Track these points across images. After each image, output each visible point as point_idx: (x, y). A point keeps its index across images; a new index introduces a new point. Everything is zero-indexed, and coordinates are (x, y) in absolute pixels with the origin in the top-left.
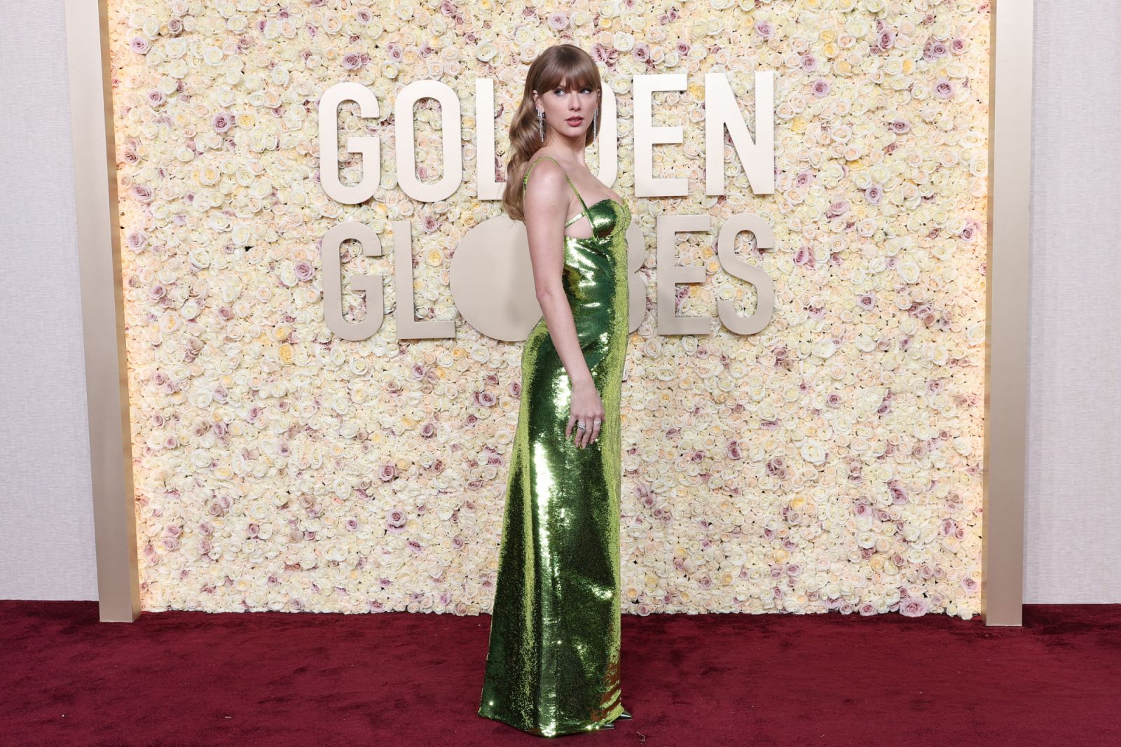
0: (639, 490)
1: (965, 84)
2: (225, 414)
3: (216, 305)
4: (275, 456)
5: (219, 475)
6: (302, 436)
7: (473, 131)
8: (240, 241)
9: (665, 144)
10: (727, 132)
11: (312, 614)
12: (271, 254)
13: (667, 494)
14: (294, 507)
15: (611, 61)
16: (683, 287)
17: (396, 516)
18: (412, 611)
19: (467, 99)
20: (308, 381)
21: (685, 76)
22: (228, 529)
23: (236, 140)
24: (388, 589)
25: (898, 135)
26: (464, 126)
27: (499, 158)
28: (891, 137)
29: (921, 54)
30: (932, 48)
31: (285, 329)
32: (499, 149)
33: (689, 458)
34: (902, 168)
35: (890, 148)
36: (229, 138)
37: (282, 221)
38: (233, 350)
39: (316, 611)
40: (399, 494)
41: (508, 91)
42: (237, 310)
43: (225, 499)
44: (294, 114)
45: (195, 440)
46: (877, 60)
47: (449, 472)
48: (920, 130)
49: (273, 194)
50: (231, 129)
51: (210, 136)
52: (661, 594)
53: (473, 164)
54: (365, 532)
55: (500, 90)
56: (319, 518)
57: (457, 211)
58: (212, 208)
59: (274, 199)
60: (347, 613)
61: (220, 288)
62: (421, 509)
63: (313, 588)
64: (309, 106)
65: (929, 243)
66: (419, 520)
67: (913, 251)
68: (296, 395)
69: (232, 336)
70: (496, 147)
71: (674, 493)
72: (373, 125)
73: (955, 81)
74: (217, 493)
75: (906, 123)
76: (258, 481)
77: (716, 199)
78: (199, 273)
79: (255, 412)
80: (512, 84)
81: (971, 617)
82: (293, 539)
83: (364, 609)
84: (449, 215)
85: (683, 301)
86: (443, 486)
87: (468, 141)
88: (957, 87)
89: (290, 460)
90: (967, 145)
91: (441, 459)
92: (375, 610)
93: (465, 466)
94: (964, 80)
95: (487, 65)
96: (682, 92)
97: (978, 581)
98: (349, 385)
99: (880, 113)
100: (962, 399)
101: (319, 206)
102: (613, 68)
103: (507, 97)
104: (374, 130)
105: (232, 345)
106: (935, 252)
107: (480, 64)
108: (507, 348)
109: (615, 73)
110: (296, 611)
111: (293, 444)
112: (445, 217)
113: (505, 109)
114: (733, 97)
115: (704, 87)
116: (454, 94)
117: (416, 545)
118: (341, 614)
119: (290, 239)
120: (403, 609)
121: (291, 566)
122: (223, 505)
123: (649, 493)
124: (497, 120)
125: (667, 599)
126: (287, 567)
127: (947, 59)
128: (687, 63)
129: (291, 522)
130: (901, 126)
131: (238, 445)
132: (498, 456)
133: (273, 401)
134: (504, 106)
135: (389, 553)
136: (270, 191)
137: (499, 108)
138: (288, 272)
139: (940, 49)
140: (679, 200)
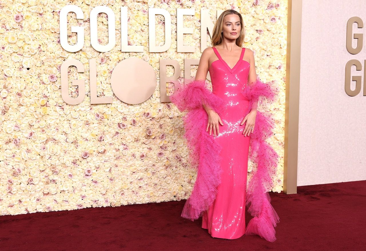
0: (177, 156)
1: (279, 19)
2: (19, 135)
3: (15, 91)
4: (40, 151)
5: (16, 160)
6: (50, 143)
7: (119, 26)
8: (26, 67)
9: (186, 34)
10: (208, 30)
11: (55, 212)
12: (38, 71)
14: (48, 171)
15: (169, 3)
17: (89, 171)
18: (94, 206)
19: (117, 14)
20: (54, 121)
21: (194, 10)
22: (19, 181)
23: (23, 25)
24: (85, 199)
25: (259, 34)
26: (116, 24)
28: (257, 35)
29: (266, 8)
30: (270, 6)
31: (44, 101)
34: (261, 45)
35: (257, 38)
36: (20, 24)
37: (43, 58)
38: (22, 109)
39: (56, 211)
40: (89, 163)
41: (132, 12)
42: (24, 93)
43: (19, 170)
44: (48, 16)
45: (5, 146)
46: (254, 9)
47: (108, 154)
48: (266, 33)
49: (39, 48)
50: (21, 21)
51: (13, 23)
52: (184, 193)
54: (75, 179)
55: (128, 11)
56: (57, 174)
57: (112, 55)
58: (14, 52)
59: (40, 49)
60: (69, 210)
61: (17, 85)
62: (98, 168)
63: (55, 201)
64: (54, 13)
65: (268, 70)
66: (97, 173)
67: (264, 73)
68: (49, 126)
69: (22, 104)
72: (81, 22)
73: (276, 17)
74: (14, 167)
75: (262, 30)
76: (33, 161)
78: (7, 79)
79: (31, 134)
80: (133, 9)
81: (280, 192)
82: (47, 183)
83: (76, 208)
84: (110, 57)
86: (107, 159)
87: (118, 30)
88: (277, 19)
89: (46, 152)
90: (280, 38)
91: (105, 149)
92: (80, 208)
93: (114, 151)
94: (279, 17)
96: (192, 16)
97: (282, 180)
98: (70, 122)
99: (254, 27)
100: (278, 121)
101: (59, 52)
103: (131, 14)
104: (81, 24)
105: (22, 107)
106: (271, 73)
108: (130, 107)
110: (48, 211)
111: (47, 146)
112: (108, 58)
115: (201, 15)
117: (96, 182)
118: (67, 210)
119: (47, 65)
120: (91, 207)
121: (46, 194)
122: (18, 171)
123: (180, 157)
125: (185, 194)
126: (44, 194)
127: (274, 10)
128: (195, 6)
129: (46, 177)
130: (261, 31)
131: (24, 148)
132: (127, 147)
133: (39, 129)
134: (130, 17)
135: (85, 185)
136: (38, 46)
138: (45, 78)
139: (272, 7)
140: (191, 54)
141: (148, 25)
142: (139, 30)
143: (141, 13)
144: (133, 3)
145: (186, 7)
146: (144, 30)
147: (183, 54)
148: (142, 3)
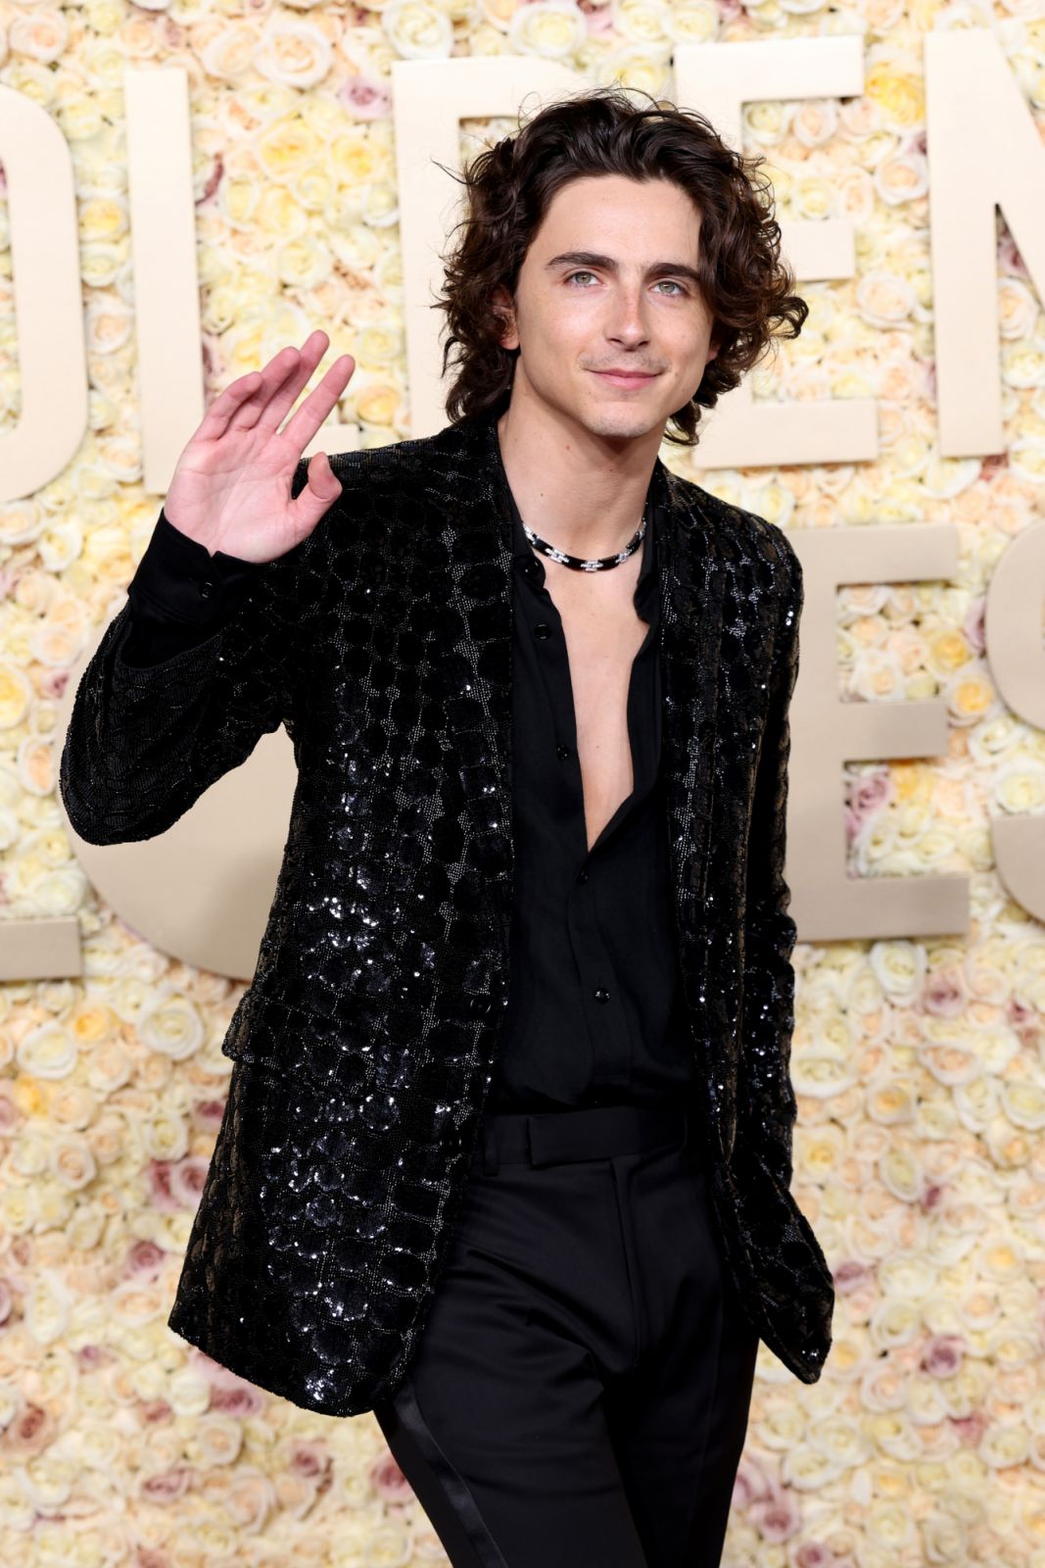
7: (118, 252)
10: (1004, 231)
13: (838, 1492)
16: (869, 771)
19: (95, 140)
21: (856, 43)
26: (91, 233)
27: (214, 344)
32: (213, 313)
33: (911, 1364)
41: (236, 110)
47: (70, 1446)
53: (123, 367)
55: (208, 104)
57: (69, 530)
70: (203, 306)
71: (862, 1487)
77: (975, 467)
80: (250, 84)
84: (44, 548)
85: (874, 819)
86: (51, 1495)
87: (108, 289)
91: (40, 1400)
93: (126, 1419)
95: (162, 20)
96: (844, 100)
102: (601, 19)
103: (235, 129)
107: (137, 17)
109: (609, 36)
112: (29, 555)
113: (230, 172)
114: (1024, 108)
115: (923, 79)
116: (49, 122)
123: (777, 1492)
124: (207, 210)
134: (227, 162)
137: (208, 171)
140: (846, 474)
141: (396, 228)
142: (321, 270)
143: (328, 115)
144: (252, 21)
145: (783, 22)
146: (366, 275)
147: (766, 479)
148: (342, 17)
